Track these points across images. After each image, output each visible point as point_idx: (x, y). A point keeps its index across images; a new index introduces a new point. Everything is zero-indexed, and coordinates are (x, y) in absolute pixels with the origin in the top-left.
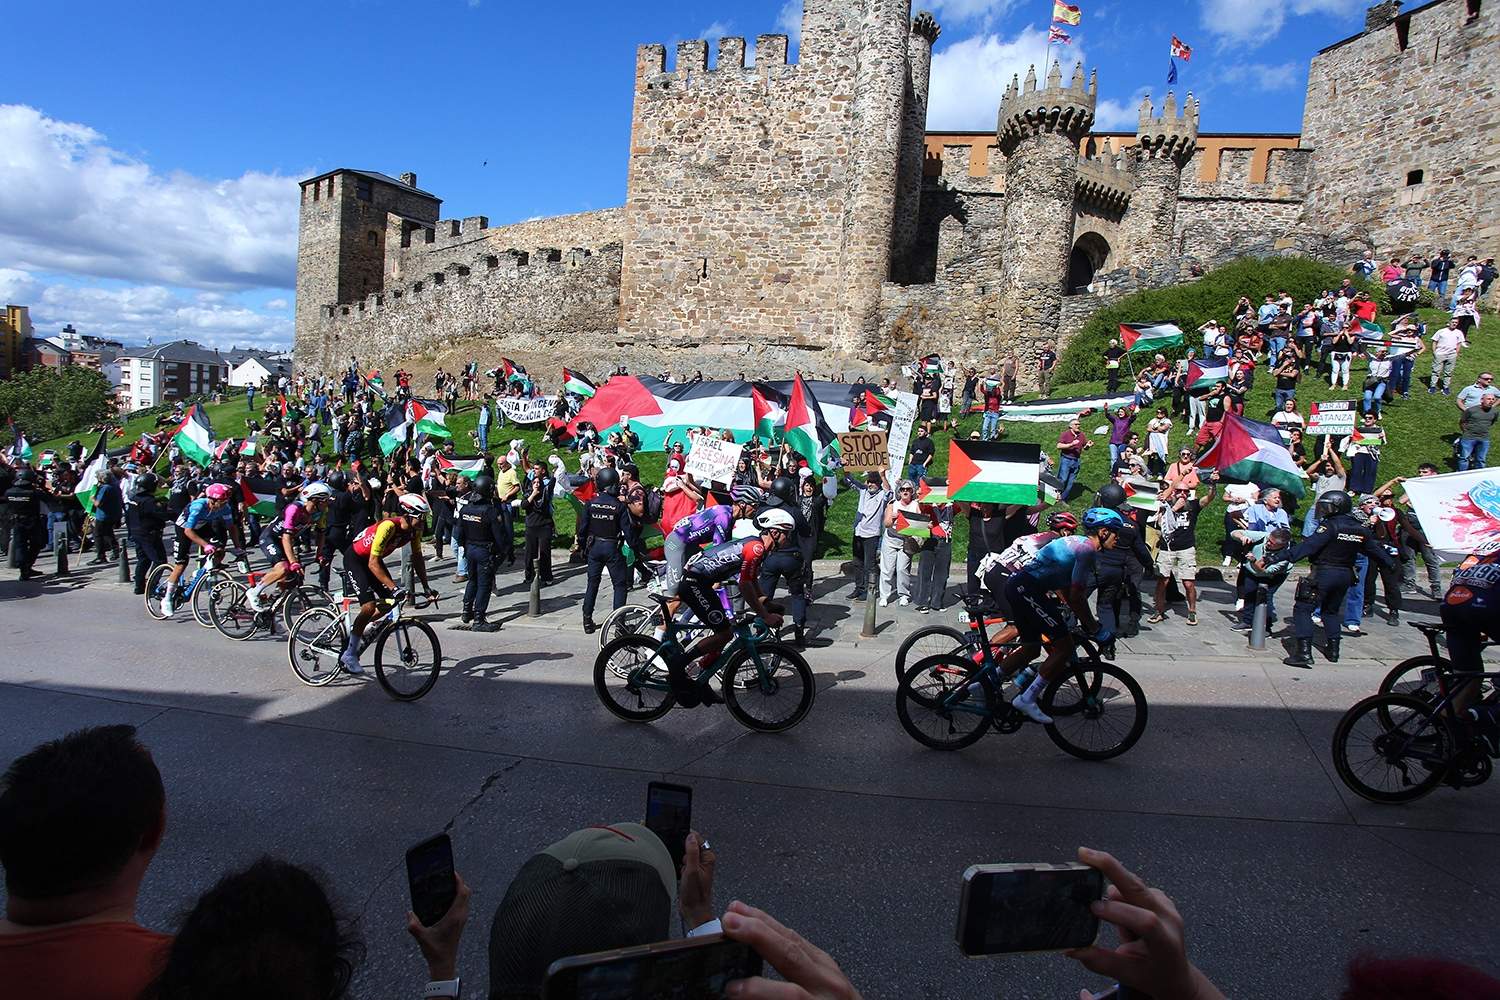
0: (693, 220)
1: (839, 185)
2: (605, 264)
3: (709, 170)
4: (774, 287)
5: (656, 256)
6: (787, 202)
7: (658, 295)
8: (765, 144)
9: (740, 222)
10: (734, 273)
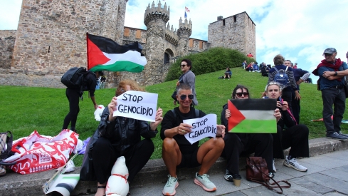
0: (45, 33)
1: (97, 29)
2: (7, 43)
3: (52, 18)
4: (75, 58)
5: (30, 43)
6: (80, 32)
7: (29, 57)
8: (73, 13)
9: (63, 36)
10: (60, 52)
